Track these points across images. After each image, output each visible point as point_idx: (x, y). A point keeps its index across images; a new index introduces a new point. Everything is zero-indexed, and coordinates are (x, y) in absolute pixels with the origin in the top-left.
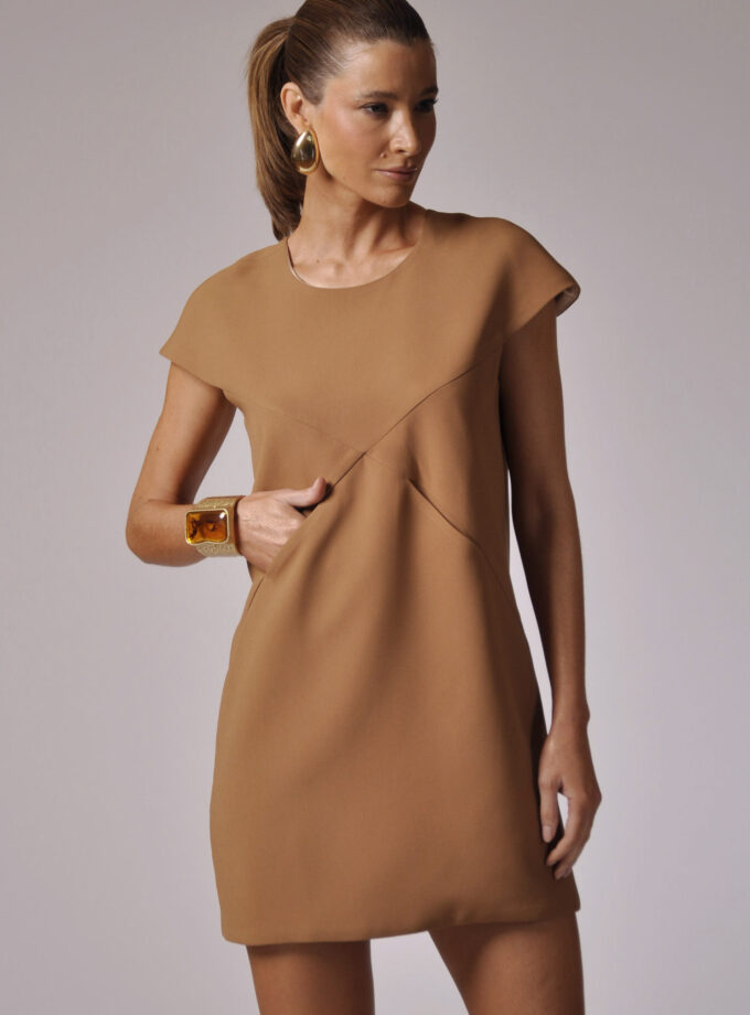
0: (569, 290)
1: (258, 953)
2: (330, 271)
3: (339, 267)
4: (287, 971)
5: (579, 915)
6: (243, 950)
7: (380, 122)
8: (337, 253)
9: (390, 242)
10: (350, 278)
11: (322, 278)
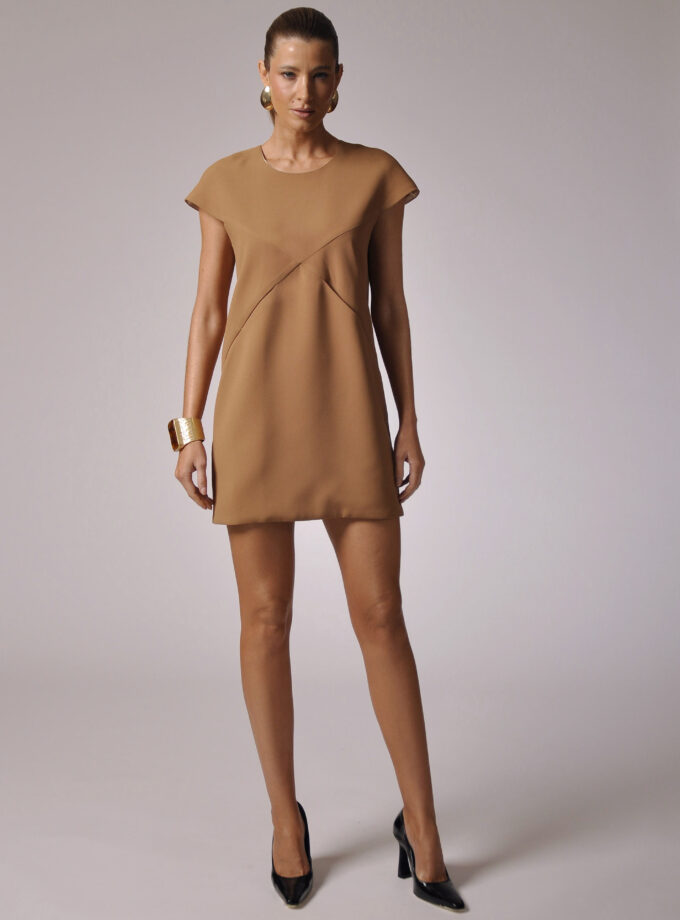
0: (413, 192)
1: (235, 530)
2: (287, 164)
3: (292, 162)
4: (249, 540)
5: (401, 518)
6: (224, 528)
7: (292, 82)
8: (289, 155)
9: (319, 153)
10: (297, 169)
11: (282, 167)
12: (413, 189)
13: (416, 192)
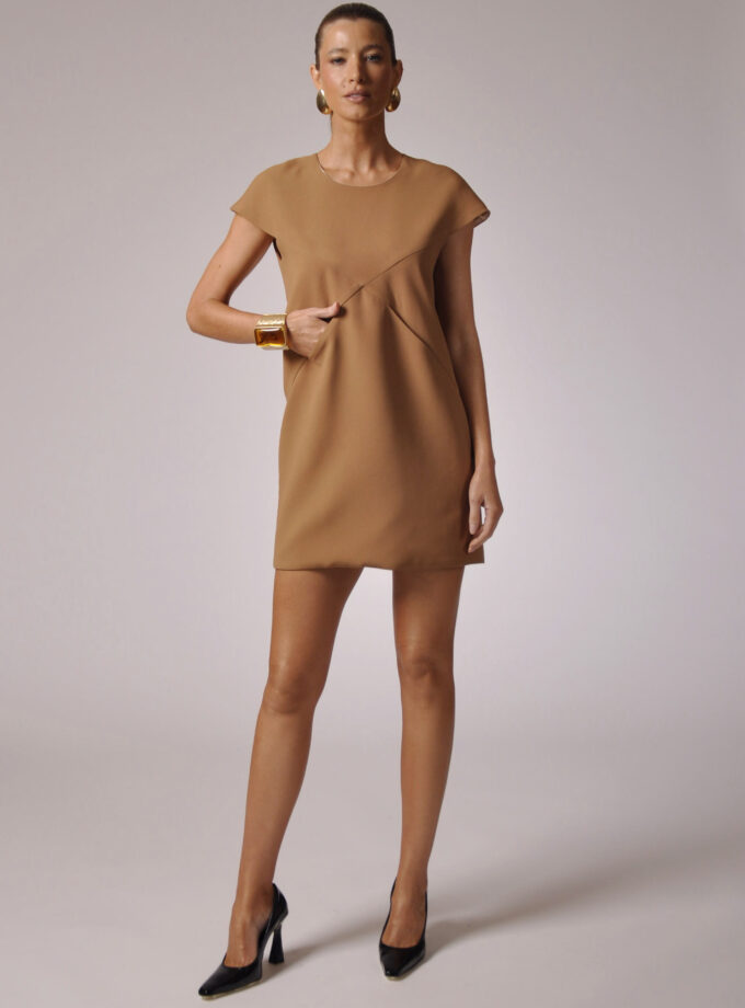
0: (483, 214)
3: (353, 174)
7: (342, 67)
9: (381, 166)
10: (358, 182)
11: (342, 178)
12: (483, 211)
13: (487, 214)
